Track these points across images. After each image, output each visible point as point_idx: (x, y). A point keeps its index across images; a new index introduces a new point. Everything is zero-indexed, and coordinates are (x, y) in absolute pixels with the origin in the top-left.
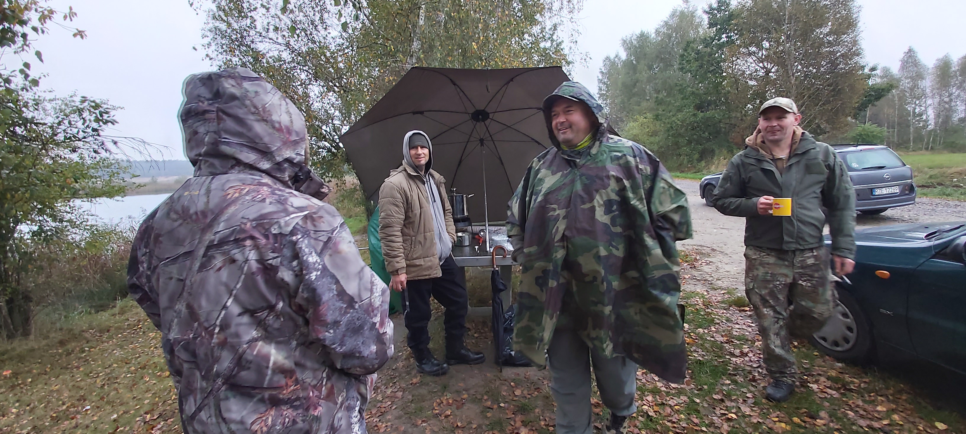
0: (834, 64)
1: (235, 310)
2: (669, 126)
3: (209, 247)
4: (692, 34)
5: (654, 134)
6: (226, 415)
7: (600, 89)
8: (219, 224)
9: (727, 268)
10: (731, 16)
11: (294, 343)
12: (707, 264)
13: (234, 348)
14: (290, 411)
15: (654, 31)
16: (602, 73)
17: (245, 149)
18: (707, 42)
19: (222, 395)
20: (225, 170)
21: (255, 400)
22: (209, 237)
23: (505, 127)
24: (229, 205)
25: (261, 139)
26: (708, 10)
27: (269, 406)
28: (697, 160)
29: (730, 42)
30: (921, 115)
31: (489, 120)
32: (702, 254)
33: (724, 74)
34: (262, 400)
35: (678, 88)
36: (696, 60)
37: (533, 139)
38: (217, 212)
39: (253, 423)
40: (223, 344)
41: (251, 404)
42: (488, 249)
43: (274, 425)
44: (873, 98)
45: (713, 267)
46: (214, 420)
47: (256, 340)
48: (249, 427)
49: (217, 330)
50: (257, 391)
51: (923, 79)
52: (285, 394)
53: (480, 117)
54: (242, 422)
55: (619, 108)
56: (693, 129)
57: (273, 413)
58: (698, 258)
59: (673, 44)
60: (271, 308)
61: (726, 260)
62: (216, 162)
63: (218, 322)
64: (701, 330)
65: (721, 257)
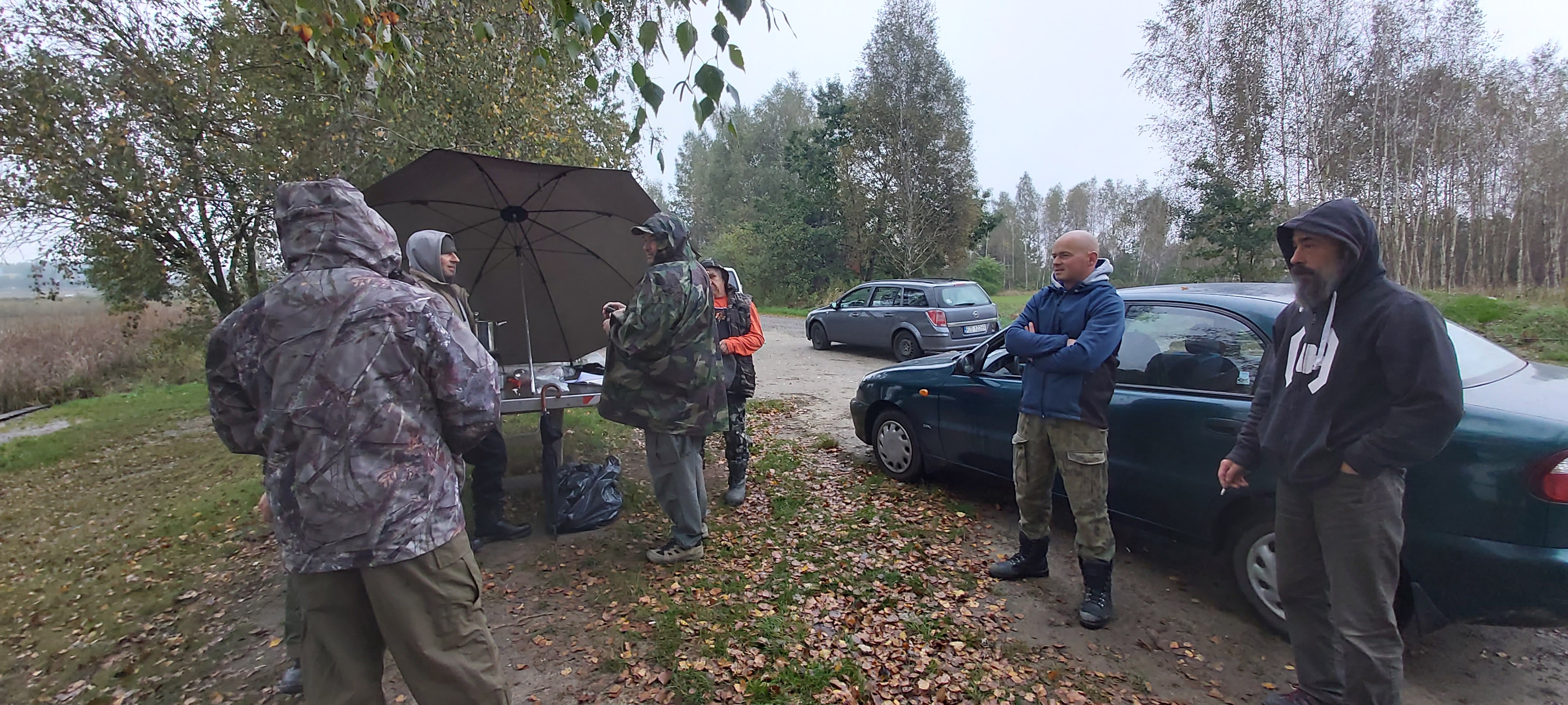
0: (949, 183)
1: (374, 375)
2: (773, 242)
3: (345, 325)
4: (800, 122)
5: (755, 252)
6: (355, 470)
7: (680, 180)
8: (354, 306)
9: (824, 415)
10: (842, 109)
11: (419, 407)
12: (805, 413)
13: (370, 408)
14: (412, 467)
15: (752, 108)
16: (682, 154)
17: (357, 246)
18: (818, 137)
19: (353, 452)
20: (339, 265)
21: (382, 457)
22: (343, 317)
23: (551, 232)
24: (358, 292)
25: (370, 238)
26: (817, 94)
27: (393, 463)
28: (808, 290)
29: (844, 141)
30: (1035, 250)
31: (526, 221)
32: (801, 402)
33: (839, 180)
34: (388, 458)
35: (784, 191)
36: (805, 157)
37: (589, 251)
38: (348, 297)
39: (379, 477)
40: (359, 405)
41: (377, 462)
42: (533, 390)
43: (399, 478)
44: (986, 228)
45: (811, 415)
46: (341, 476)
47: (389, 401)
48: (376, 480)
49: (353, 393)
50: (385, 447)
51: (1035, 210)
52: (409, 451)
53: (515, 216)
54: (370, 476)
55: (707, 210)
56: (803, 249)
57: (397, 469)
58: (795, 406)
59: (777, 130)
60: (406, 372)
61: (824, 407)
62: (330, 257)
63: (355, 387)
64: (787, 473)
65: (820, 404)
